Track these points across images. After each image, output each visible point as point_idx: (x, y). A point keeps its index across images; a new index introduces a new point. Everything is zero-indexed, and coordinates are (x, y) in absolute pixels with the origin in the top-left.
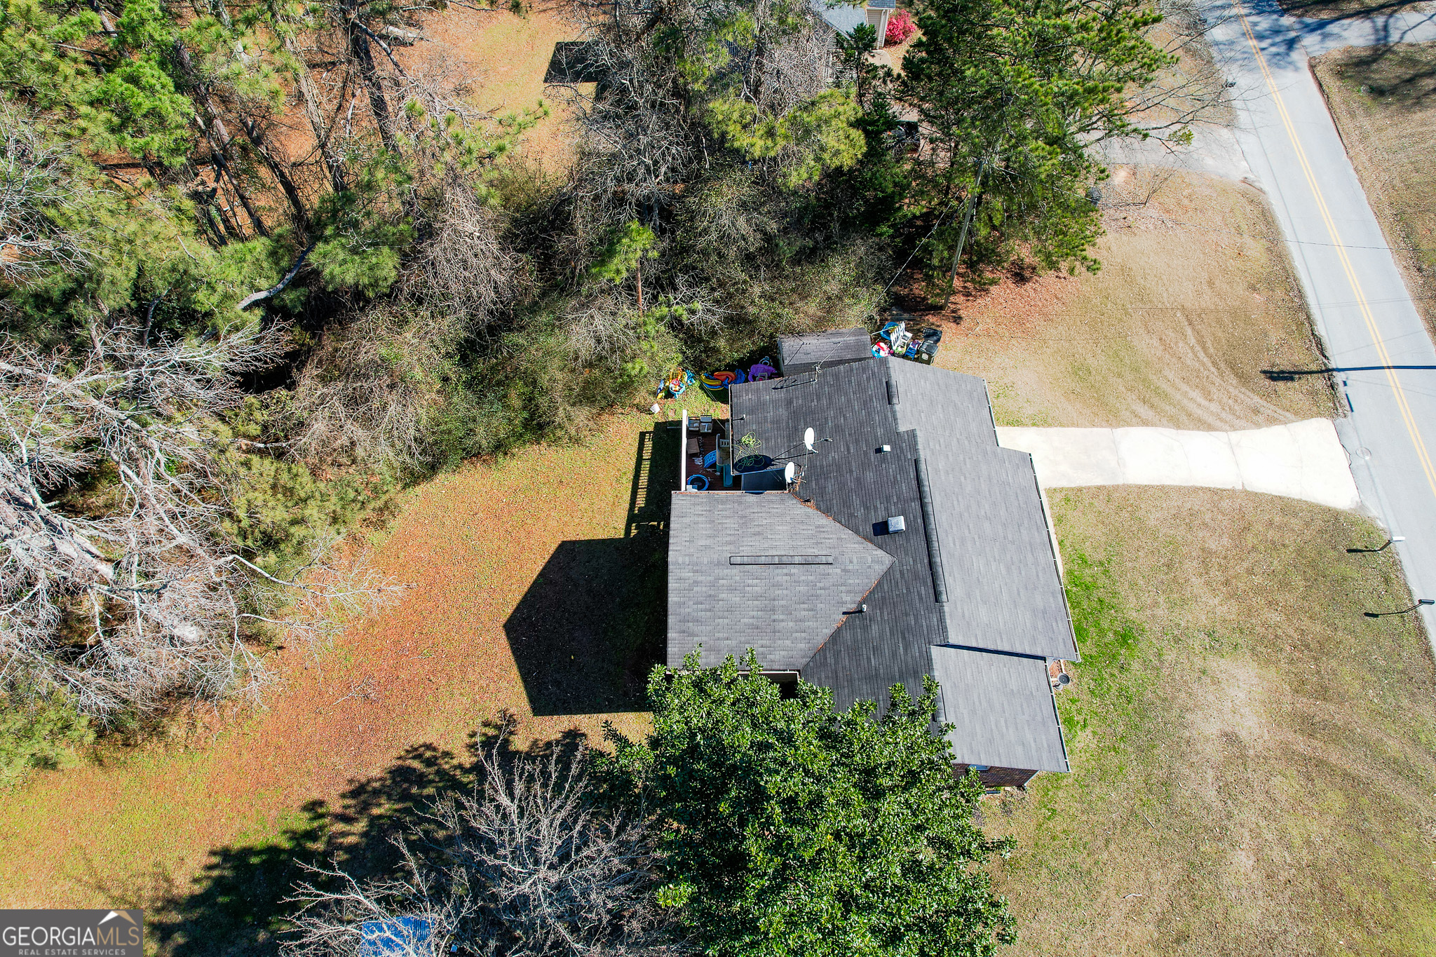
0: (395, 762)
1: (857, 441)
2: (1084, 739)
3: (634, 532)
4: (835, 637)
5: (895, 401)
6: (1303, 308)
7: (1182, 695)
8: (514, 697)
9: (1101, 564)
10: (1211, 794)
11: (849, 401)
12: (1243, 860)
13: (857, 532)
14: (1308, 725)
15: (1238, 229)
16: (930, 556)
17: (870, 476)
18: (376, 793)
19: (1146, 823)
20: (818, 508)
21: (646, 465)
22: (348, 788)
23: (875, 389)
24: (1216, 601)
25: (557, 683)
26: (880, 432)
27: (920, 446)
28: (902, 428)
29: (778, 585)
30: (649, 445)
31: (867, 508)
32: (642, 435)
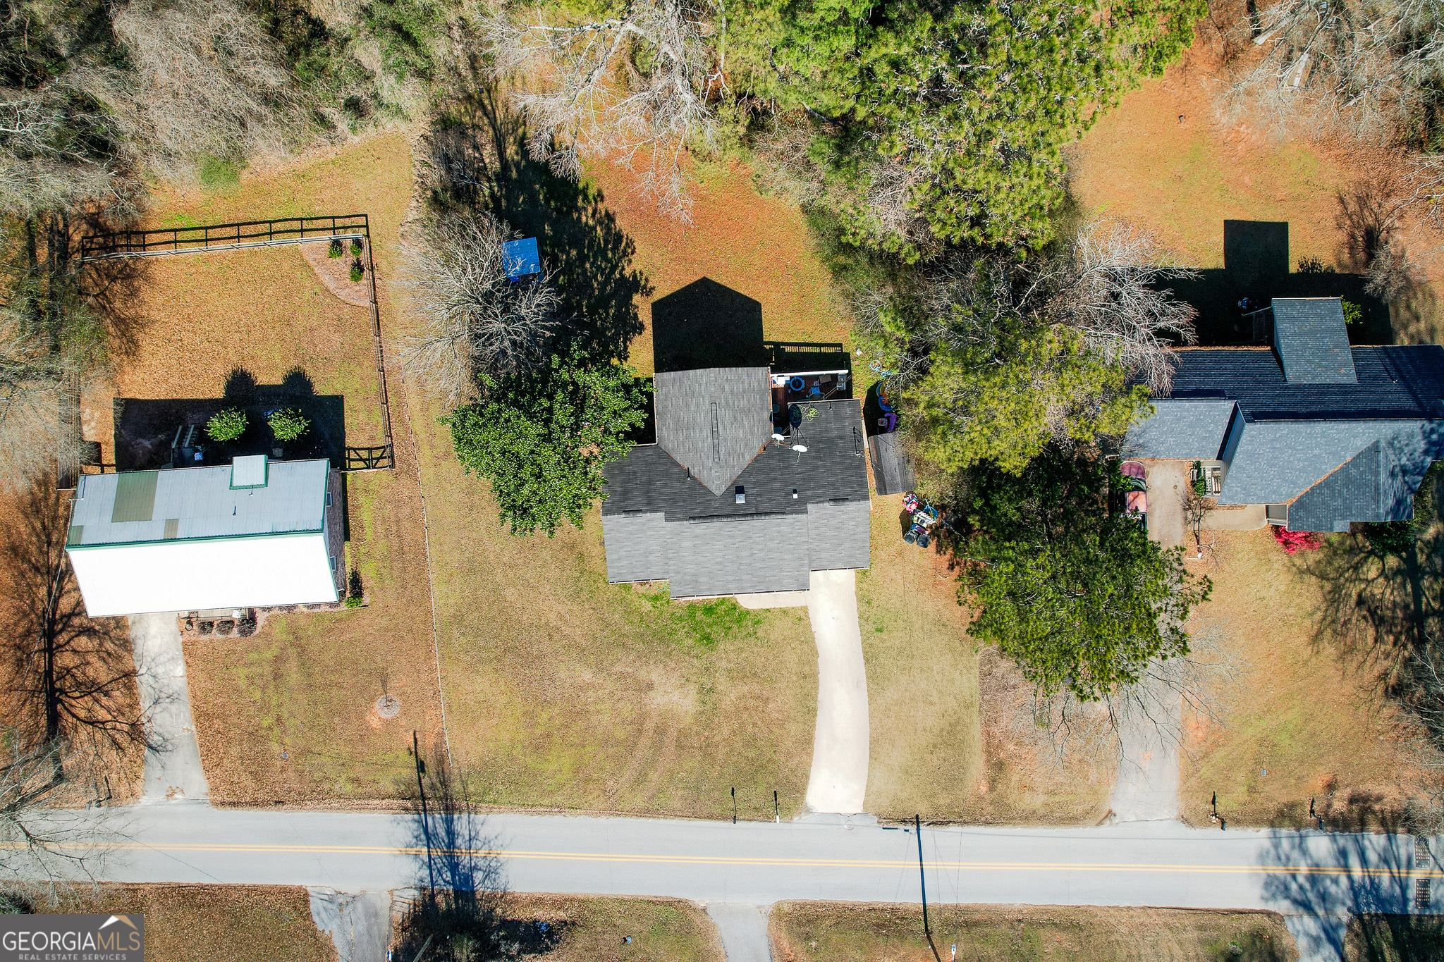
0: (625, 232)
1: (804, 479)
2: (647, 606)
3: (767, 347)
4: (675, 463)
5: (832, 503)
6: (976, 822)
7: (673, 665)
8: (663, 290)
9: (755, 633)
10: (619, 668)
11: (837, 475)
12: (587, 676)
13: (739, 477)
15: (1052, 793)
16: (718, 516)
17: (777, 485)
18: (609, 230)
19: (603, 630)
20: (758, 455)
21: (817, 350)
22: (611, 213)
23: (843, 491)
24: (733, 698)
25: (670, 314)
26: (809, 493)
27: (794, 516)
28: (810, 506)
29: (701, 431)
30: (832, 350)
31: (755, 483)
32: (840, 345)
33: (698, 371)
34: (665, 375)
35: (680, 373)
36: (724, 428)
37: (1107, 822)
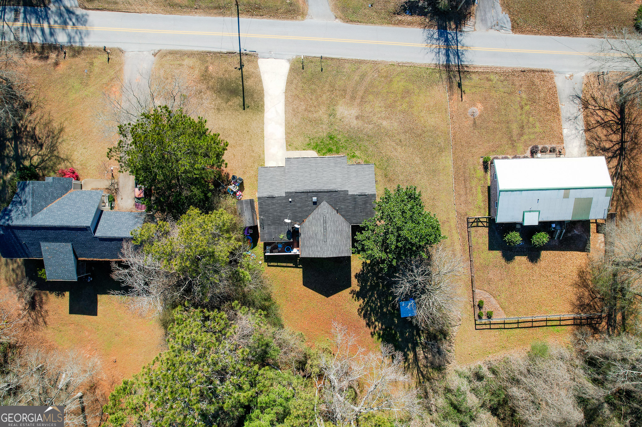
0: (362, 318)
1: (286, 207)
2: (357, 153)
3: (301, 266)
4: (343, 216)
5: (274, 196)
6: (215, 53)
7: (346, 127)
8: (346, 292)
9: (310, 140)
10: (371, 126)
11: (272, 209)
12: (385, 123)
13: (315, 209)
14: (353, 98)
15: (180, 65)
16: (325, 192)
17: (298, 205)
18: (369, 320)
19: (377, 143)
20: (306, 218)
21: (279, 264)
22: (368, 327)
23: (269, 202)
24: (321, 111)
25: (343, 282)
26: (284, 201)
27: (291, 191)
28: (284, 195)
29: (331, 230)
30: (272, 264)
31: (308, 206)
32: (268, 266)
33: (331, 256)
34: (346, 255)
35: (340, 256)
36: (321, 231)
37: (156, 51)
